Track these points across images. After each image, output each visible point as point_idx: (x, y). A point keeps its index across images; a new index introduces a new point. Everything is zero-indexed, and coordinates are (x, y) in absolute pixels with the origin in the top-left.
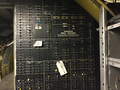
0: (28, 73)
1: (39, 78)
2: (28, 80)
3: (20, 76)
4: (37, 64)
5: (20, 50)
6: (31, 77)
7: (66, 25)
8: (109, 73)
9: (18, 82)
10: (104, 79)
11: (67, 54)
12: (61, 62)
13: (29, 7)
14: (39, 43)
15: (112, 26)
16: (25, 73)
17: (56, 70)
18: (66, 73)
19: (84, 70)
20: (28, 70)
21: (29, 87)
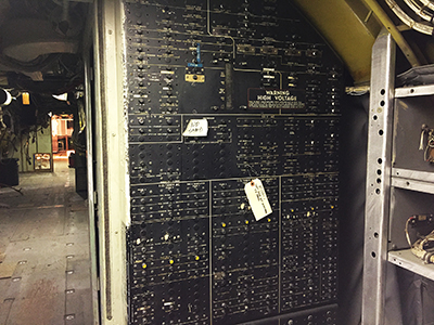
0: (166, 215)
1: (196, 229)
2: (166, 237)
3: (143, 226)
4: (192, 189)
5: (142, 148)
6: (173, 227)
7: (271, 73)
8: (392, 206)
9: (136, 244)
10: (378, 222)
11: (272, 159)
12: (257, 182)
13: (166, 9)
14: (198, 127)
15: (412, 91)
16: (158, 216)
17: (242, 206)
18: (270, 211)
19: (313, 203)
20: (166, 207)
21: (167, 257)
